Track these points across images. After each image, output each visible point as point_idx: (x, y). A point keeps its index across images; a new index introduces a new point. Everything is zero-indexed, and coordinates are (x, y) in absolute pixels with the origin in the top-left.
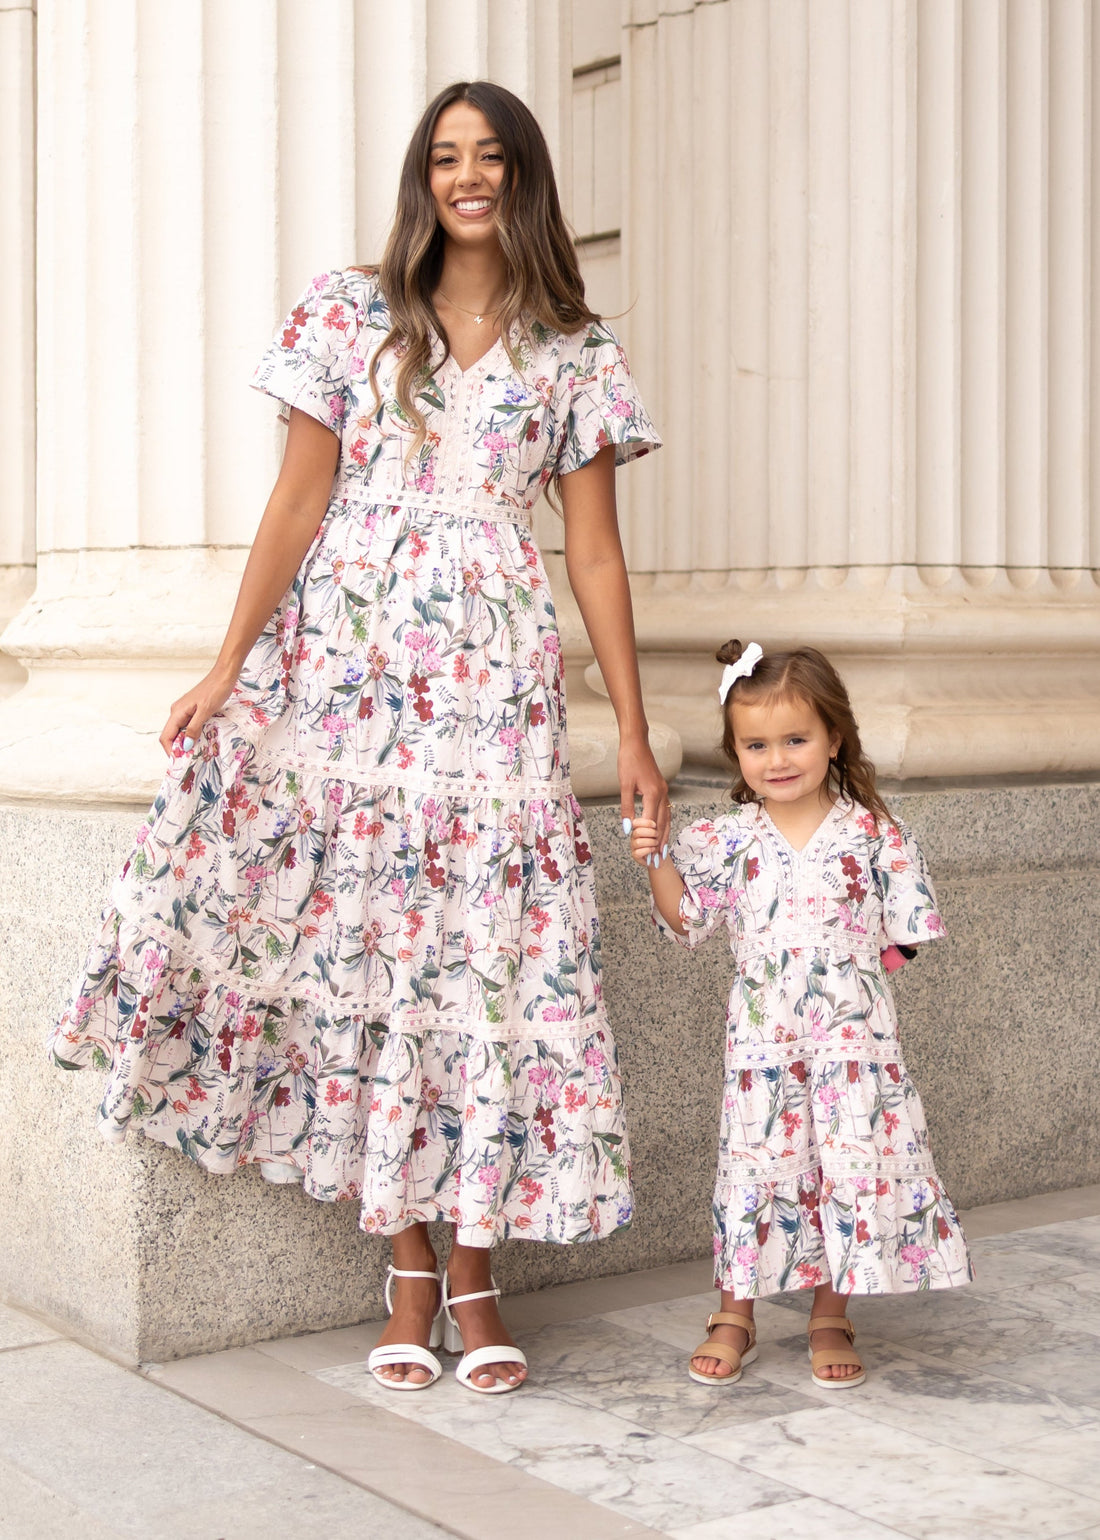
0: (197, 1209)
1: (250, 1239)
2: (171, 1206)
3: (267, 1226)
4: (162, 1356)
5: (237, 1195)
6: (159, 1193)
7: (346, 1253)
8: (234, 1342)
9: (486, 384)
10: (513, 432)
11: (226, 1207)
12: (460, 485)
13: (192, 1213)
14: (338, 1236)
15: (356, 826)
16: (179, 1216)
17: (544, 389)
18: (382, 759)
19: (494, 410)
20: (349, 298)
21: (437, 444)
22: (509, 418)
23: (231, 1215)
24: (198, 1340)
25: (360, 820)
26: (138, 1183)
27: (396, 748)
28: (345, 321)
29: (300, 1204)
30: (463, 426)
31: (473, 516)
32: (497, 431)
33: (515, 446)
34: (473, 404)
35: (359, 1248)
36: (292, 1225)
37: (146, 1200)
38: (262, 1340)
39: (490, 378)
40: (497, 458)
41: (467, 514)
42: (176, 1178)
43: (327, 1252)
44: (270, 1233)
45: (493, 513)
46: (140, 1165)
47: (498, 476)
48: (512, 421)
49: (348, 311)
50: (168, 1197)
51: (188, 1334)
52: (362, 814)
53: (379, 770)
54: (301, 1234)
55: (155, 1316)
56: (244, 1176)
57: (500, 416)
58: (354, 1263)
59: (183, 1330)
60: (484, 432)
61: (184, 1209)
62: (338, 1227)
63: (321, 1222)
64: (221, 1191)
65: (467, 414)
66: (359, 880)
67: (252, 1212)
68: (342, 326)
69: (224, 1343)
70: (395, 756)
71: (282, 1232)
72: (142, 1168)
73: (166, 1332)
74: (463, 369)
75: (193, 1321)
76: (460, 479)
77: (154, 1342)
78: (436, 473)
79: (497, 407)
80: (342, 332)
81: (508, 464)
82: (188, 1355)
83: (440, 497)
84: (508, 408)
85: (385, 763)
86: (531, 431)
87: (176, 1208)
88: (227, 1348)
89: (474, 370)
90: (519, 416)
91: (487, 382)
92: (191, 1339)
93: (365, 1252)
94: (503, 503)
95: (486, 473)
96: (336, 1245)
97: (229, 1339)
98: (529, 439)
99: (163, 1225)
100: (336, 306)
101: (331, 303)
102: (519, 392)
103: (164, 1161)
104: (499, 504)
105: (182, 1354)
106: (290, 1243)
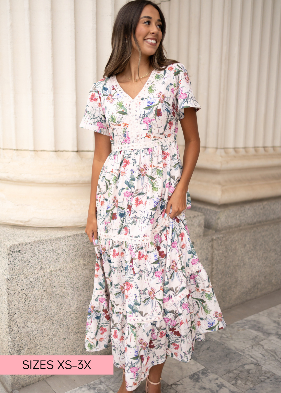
0: (28, 348)
1: (44, 352)
2: (20, 348)
3: (49, 348)
4: (19, 388)
5: (41, 342)
6: (16, 346)
7: (73, 350)
8: (40, 379)
9: (141, 101)
10: (152, 116)
11: (37, 345)
12: (138, 138)
13: (27, 349)
14: (70, 346)
15: (113, 253)
16: (23, 350)
17: (161, 96)
18: (119, 232)
19: (144, 110)
20: (96, 90)
21: (128, 127)
22: (149, 111)
23: (39, 347)
24: (29, 381)
25: (114, 252)
26: (10, 344)
27: (123, 228)
28: (96, 98)
29: (59, 340)
30: (135, 118)
31: (145, 147)
32: (147, 116)
33: (154, 120)
34: (137, 109)
35: (76, 348)
36: (57, 346)
37: (12, 348)
38: (49, 377)
39: (142, 99)
40: (149, 126)
41: (142, 148)
42: (21, 341)
43: (67, 351)
44: (50, 350)
45: (152, 144)
46: (10, 339)
47: (151, 131)
48: (150, 112)
49: (97, 95)
50: (19, 346)
51: (27, 380)
52: (115, 249)
53: (119, 236)
54: (60, 348)
55: (16, 378)
56: (42, 336)
57: (147, 111)
58: (75, 352)
59: (25, 379)
60: (142, 118)
61: (24, 348)
62: (70, 344)
63: (65, 344)
64: (35, 342)
65: (136, 113)
66: (115, 270)
67: (45, 345)
68: (96, 100)
69: (37, 380)
70: (123, 231)
71: (54, 349)
72: (11, 340)
73: (20, 381)
74: (133, 99)
75: (28, 377)
76: (138, 136)
77: (16, 385)
78: (130, 136)
79: (145, 108)
80: (96, 102)
81: (153, 127)
82: (27, 386)
83: (133, 144)
84: (149, 108)
85: (121, 233)
86: (158, 113)
87: (22, 348)
88: (38, 381)
89: (137, 98)
90: (153, 109)
91: (141, 100)
92: (27, 381)
93: (78, 349)
94: (155, 140)
95: (147, 131)
96: (70, 349)
97: (39, 379)
98: (158, 116)
99: (18, 354)
100: (93, 94)
101: (91, 93)
102: (151, 101)
103: (18, 337)
104: (153, 140)
105: (25, 386)
106: (56, 351)
